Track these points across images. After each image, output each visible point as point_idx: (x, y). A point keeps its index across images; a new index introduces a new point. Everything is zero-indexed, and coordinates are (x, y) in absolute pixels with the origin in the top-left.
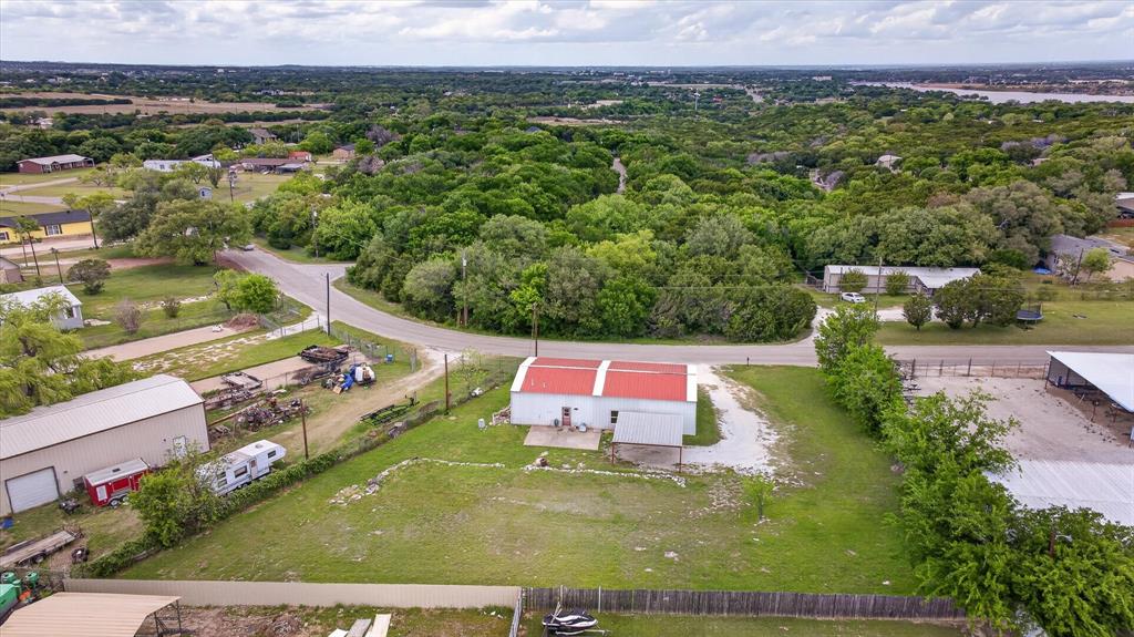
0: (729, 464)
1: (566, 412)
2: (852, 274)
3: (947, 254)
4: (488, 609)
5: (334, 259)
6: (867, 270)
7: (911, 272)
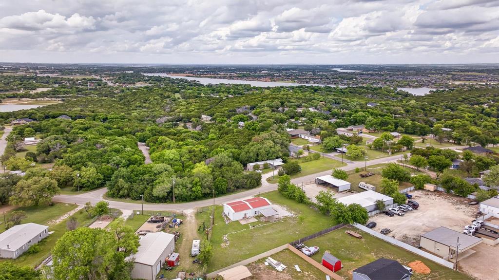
0: (285, 216)
1: (245, 214)
2: (256, 165)
3: (274, 156)
4: (283, 250)
5: (87, 190)
6: (259, 163)
7: (268, 162)
